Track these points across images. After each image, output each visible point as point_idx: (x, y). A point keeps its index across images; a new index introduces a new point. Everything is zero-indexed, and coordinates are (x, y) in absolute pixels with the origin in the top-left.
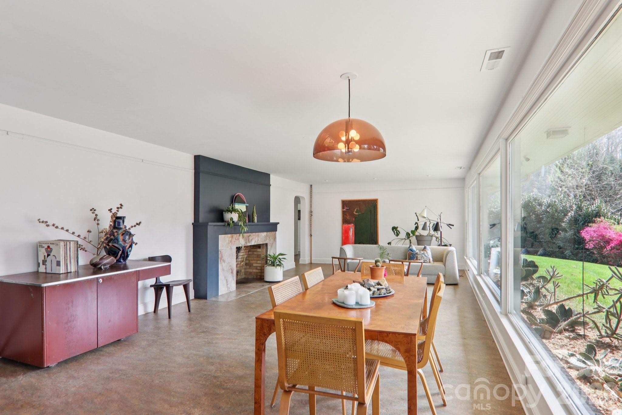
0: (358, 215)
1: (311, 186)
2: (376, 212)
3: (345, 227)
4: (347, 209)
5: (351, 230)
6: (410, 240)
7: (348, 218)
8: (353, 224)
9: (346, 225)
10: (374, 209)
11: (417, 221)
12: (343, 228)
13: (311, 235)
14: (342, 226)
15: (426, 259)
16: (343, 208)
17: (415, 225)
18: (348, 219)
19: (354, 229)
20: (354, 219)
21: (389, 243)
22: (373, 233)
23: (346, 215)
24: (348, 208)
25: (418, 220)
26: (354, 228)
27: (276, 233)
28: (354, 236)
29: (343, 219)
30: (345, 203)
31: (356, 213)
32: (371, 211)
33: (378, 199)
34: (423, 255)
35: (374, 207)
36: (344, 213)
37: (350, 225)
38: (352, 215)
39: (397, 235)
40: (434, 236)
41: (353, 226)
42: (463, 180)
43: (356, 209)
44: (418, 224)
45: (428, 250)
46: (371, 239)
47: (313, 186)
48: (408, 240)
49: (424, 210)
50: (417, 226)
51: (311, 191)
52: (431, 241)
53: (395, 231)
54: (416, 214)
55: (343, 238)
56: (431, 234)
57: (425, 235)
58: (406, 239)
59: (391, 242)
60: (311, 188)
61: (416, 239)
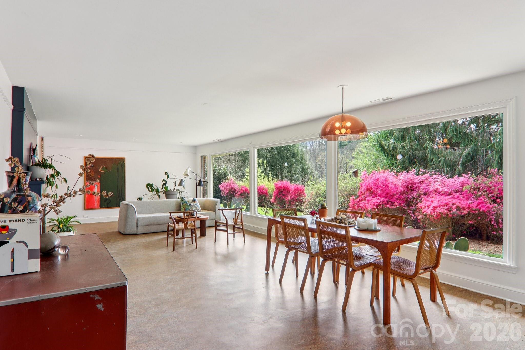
0: (104, 172)
2: (123, 170)
4: (91, 166)
5: (96, 187)
6: (159, 196)
7: (92, 175)
8: (98, 181)
9: (90, 183)
10: (122, 168)
11: (165, 178)
14: (85, 183)
17: (162, 182)
18: (92, 177)
19: (99, 187)
20: (99, 176)
21: (140, 199)
22: (121, 190)
23: (90, 172)
25: (168, 177)
26: (99, 185)
29: (86, 177)
31: (101, 170)
32: (118, 169)
33: (125, 158)
34: (196, 205)
35: (122, 165)
37: (94, 182)
38: (97, 172)
39: (152, 191)
40: (179, 191)
41: (99, 184)
42: (195, 148)
43: (102, 167)
44: (166, 181)
45: (197, 201)
46: (118, 196)
47: (44, 138)
48: (157, 195)
49: (187, 170)
50: (164, 182)
51: (43, 144)
52: (177, 194)
53: (150, 188)
54: (166, 173)
55: (86, 196)
56: (176, 190)
57: (172, 190)
58: (156, 194)
59: (142, 198)
60: (43, 140)
61: (165, 194)
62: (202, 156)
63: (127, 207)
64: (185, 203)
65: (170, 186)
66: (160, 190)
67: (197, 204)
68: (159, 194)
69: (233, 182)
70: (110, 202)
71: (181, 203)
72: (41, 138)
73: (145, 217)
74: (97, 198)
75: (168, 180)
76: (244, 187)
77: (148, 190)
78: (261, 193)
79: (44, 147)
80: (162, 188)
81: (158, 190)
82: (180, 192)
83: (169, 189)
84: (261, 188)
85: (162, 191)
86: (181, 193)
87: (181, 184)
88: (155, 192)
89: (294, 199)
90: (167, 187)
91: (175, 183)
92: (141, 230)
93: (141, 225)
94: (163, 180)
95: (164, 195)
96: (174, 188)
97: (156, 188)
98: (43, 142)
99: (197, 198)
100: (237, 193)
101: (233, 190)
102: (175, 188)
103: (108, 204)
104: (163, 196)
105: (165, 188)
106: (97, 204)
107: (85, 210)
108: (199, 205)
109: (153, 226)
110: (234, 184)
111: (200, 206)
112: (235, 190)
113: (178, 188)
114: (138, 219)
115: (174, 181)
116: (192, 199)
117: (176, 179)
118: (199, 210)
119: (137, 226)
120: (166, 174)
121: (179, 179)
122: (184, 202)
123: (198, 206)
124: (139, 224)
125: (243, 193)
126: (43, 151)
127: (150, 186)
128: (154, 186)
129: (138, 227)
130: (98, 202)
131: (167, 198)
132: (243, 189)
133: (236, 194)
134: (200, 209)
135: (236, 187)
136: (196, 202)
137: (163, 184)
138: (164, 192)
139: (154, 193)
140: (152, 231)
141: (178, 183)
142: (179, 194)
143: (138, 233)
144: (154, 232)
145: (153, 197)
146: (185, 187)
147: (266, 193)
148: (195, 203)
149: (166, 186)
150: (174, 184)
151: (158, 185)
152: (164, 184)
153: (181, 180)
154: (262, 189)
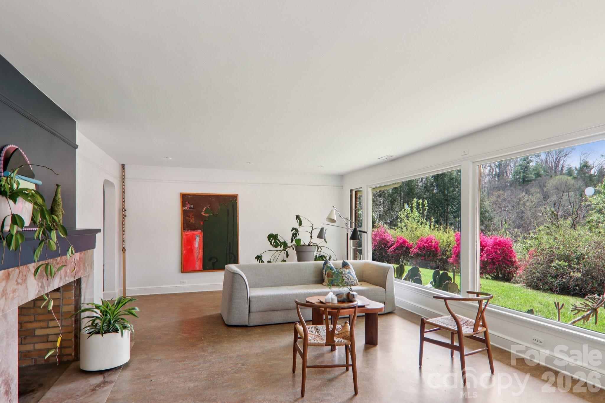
0: (209, 217)
1: (123, 166)
2: (235, 213)
3: (186, 235)
4: (190, 208)
5: (198, 239)
6: (287, 252)
7: (192, 221)
8: (200, 231)
9: (189, 233)
10: (234, 209)
11: (296, 226)
12: (184, 237)
13: (124, 250)
14: (182, 234)
15: (353, 281)
16: (184, 204)
17: (292, 231)
18: (192, 223)
19: (202, 238)
20: (202, 223)
21: (259, 258)
22: (231, 243)
23: (189, 217)
24: (192, 206)
25: (300, 224)
26: (201, 236)
27: (93, 253)
28: (202, 248)
29: (183, 223)
30: (186, 198)
31: (205, 214)
32: (228, 211)
33: (237, 195)
34: (349, 274)
35: (233, 206)
36: (185, 214)
37: (195, 232)
38: (198, 216)
39: (276, 246)
40: (317, 246)
41: (201, 234)
42: (341, 177)
43: (205, 208)
44: (297, 230)
45: (351, 266)
46: (228, 252)
47: (126, 167)
48: (284, 251)
49: (332, 210)
50: (295, 232)
51: (124, 176)
52: (314, 252)
53: (273, 241)
54: (298, 217)
55: (184, 253)
56: (313, 243)
57: (307, 244)
58: (282, 251)
59: (262, 256)
60: (124, 169)
61: (296, 250)
62: (351, 191)
63: (233, 277)
64: (330, 269)
65: (304, 238)
66: (289, 244)
67: (351, 271)
68: (286, 250)
69: (383, 231)
70: (217, 261)
71: (323, 269)
72: (121, 166)
73: (262, 296)
74: (199, 256)
75: (300, 229)
76: (401, 238)
77: (271, 244)
78: (430, 248)
79: (126, 179)
80: (292, 241)
81: (285, 244)
82: (318, 248)
83: (302, 243)
84: (429, 241)
85: (291, 246)
86: (320, 248)
87: (321, 235)
88: (281, 248)
89: (494, 260)
90: (299, 240)
91: (311, 233)
92: (256, 320)
93: (255, 311)
94: (293, 229)
95: (295, 252)
96: (309, 240)
97: (282, 241)
98: (124, 172)
99: (347, 259)
100: (391, 246)
101: (384, 241)
102: (312, 241)
103: (213, 264)
104: (293, 253)
105: (295, 242)
106: (199, 265)
107: (182, 272)
108: (353, 273)
109: (276, 312)
110: (386, 234)
111: (355, 276)
112: (388, 242)
113: (316, 241)
114: (251, 300)
115: (310, 229)
116: (341, 262)
117: (313, 227)
118: (355, 282)
119: (250, 312)
120: (297, 219)
121: (318, 226)
122: (328, 267)
123: (353, 276)
124: (253, 309)
125: (400, 247)
126: (124, 185)
127: (273, 238)
128: (279, 238)
129: (251, 314)
130: (201, 261)
131: (299, 260)
132: (401, 241)
133: (389, 248)
134: (356, 280)
135: (388, 238)
136: (349, 268)
137: (293, 234)
138: (294, 247)
139: (279, 248)
140: (276, 322)
141: (316, 233)
142: (317, 250)
143: (251, 324)
144: (278, 323)
145: (279, 253)
146: (326, 240)
147: (437, 248)
148: (347, 271)
149: (298, 238)
150: (309, 235)
151: (286, 236)
152: (295, 235)
153: (322, 229)
154: (431, 242)
